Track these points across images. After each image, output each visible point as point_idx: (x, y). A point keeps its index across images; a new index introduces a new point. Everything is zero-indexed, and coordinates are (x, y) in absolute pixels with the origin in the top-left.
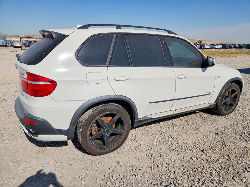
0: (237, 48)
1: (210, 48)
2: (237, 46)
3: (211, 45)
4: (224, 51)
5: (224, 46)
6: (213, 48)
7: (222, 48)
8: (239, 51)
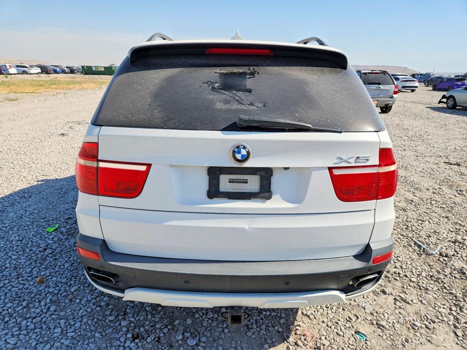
0: (67, 73)
1: (18, 74)
2: (66, 69)
3: (18, 66)
4: (48, 79)
5: (45, 70)
6: (24, 72)
7: (42, 73)
8: (73, 78)
